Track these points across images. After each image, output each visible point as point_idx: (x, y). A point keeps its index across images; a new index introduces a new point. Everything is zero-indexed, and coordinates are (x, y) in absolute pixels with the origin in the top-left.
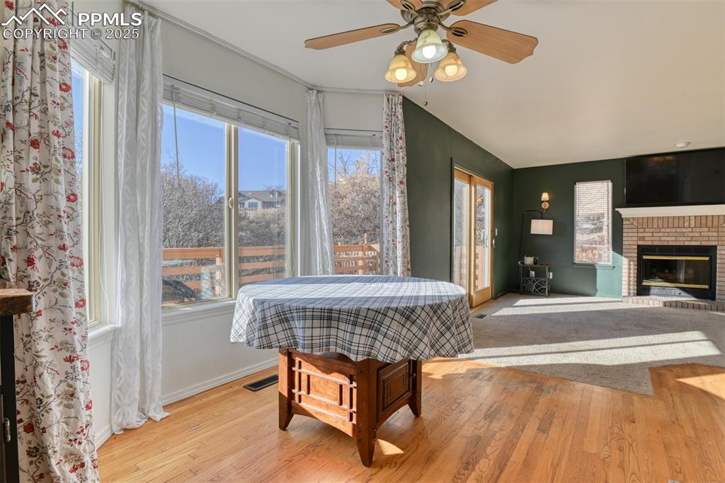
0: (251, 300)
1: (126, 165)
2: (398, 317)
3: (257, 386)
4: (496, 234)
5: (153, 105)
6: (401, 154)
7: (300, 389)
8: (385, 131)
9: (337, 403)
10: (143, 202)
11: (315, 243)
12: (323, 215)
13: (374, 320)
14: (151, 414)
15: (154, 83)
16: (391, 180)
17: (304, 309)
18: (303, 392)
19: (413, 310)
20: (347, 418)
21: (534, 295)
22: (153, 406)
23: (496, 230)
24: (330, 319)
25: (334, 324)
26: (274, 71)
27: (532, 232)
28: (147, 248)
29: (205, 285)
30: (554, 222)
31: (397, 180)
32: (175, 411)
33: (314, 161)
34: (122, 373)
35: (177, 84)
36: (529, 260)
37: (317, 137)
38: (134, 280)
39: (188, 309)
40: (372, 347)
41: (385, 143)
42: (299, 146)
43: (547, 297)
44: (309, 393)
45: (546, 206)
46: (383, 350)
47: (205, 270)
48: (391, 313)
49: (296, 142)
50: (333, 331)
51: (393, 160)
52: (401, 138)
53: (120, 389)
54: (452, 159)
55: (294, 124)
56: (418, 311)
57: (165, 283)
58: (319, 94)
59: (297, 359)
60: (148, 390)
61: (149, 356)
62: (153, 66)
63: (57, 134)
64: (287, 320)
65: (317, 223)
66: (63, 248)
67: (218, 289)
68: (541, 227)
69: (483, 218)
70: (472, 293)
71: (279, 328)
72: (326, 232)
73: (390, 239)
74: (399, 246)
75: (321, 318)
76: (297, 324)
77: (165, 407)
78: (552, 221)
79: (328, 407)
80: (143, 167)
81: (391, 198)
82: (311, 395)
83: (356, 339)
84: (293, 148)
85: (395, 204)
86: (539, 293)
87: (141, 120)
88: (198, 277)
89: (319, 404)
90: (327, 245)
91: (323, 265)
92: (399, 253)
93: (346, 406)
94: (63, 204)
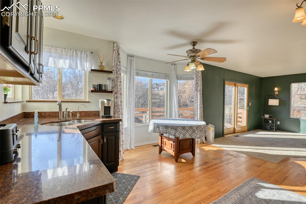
0: (153, 123)
1: (128, 92)
2: (181, 128)
3: (155, 146)
4: (250, 105)
5: (133, 77)
6: (200, 82)
7: (163, 145)
8: (195, 75)
9: (171, 148)
10: (131, 100)
11: (173, 109)
12: (175, 101)
13: (176, 128)
14: (132, 147)
15: (133, 73)
16: (197, 90)
17: (162, 125)
18: (164, 145)
19: (185, 127)
20: (173, 152)
21: (268, 130)
22: (132, 146)
23: (250, 103)
24: (167, 127)
25: (168, 128)
26: (162, 62)
27: (269, 104)
28: (132, 110)
29: (144, 119)
30: (279, 100)
31: (198, 90)
32: (137, 148)
33: (173, 85)
34: (127, 137)
35: (138, 71)
36: (267, 116)
37: (174, 77)
38: (129, 117)
39: (140, 125)
40: (175, 134)
41: (195, 78)
42: (169, 81)
43: (274, 132)
44: (165, 145)
45: (277, 93)
46: (177, 134)
47: (144, 115)
48: (179, 127)
49: (168, 80)
50: (168, 130)
51: (197, 84)
52: (200, 77)
53: (126, 141)
54: (224, 79)
55: (167, 75)
56: (186, 127)
57: (135, 118)
58: (175, 66)
59: (163, 137)
60: (131, 142)
61: (132, 134)
62: (133, 69)
63: (119, 91)
64: (159, 127)
65: (174, 103)
66: (119, 111)
67: (147, 120)
68: (273, 102)
69: (244, 98)
70: (235, 128)
71: (157, 129)
72: (176, 106)
73: (196, 108)
74: (199, 110)
75: (165, 127)
76: (161, 128)
77: (135, 147)
78: (278, 100)
79: (169, 149)
80: (131, 92)
81: (196, 95)
82: (166, 146)
83: (172, 132)
84: (167, 82)
85: (198, 97)
86: (271, 130)
87: (131, 81)
88: (142, 117)
89: (167, 148)
90: (176, 109)
91: (175, 115)
92: (199, 112)
93: (173, 149)
94: (120, 103)
